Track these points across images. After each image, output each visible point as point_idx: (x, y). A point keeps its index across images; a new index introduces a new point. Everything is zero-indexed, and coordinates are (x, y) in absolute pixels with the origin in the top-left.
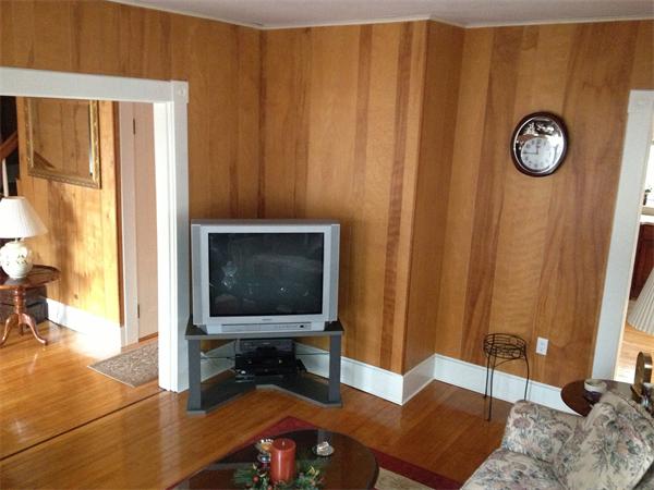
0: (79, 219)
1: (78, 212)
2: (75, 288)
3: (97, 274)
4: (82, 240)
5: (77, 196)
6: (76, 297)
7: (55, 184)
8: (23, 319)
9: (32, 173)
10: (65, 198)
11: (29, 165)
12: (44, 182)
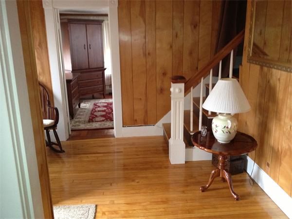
0: (280, 102)
1: (280, 95)
2: (269, 157)
3: (288, 153)
4: (279, 120)
5: (281, 81)
6: (268, 165)
7: (265, 69)
8: (224, 174)
9: (250, 60)
10: (271, 82)
11: (249, 55)
12: (258, 67)
